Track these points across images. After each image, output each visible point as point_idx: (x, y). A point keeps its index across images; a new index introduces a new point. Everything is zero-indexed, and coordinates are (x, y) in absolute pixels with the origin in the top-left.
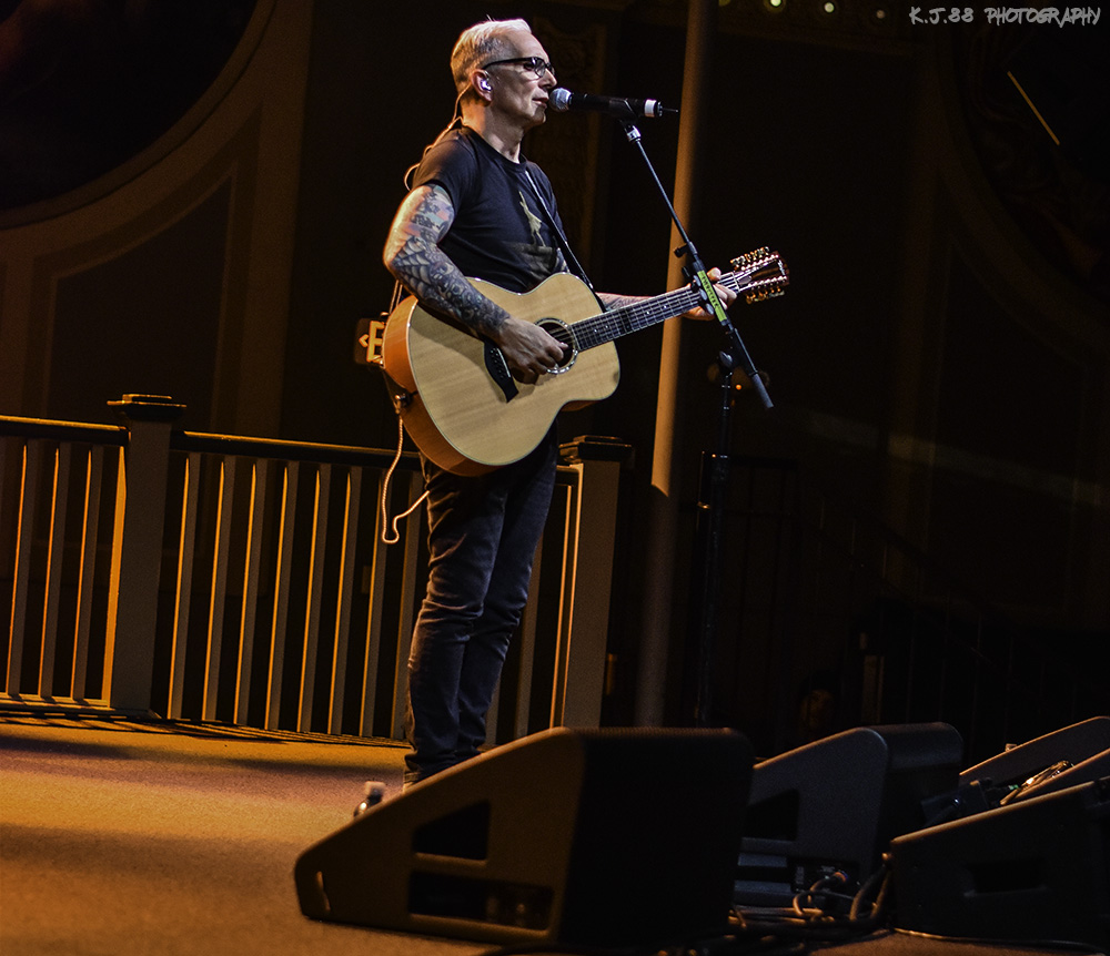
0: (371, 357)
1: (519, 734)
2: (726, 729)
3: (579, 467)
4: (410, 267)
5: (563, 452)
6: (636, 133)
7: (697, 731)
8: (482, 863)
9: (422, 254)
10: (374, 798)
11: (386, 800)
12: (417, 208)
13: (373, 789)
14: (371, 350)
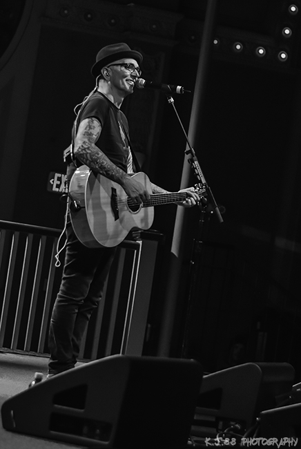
0: (55, 189)
1: (107, 354)
2: (192, 360)
3: (140, 242)
4: (83, 154)
5: (134, 235)
6: (172, 100)
7: (181, 360)
8: (83, 411)
9: (88, 148)
10: (38, 380)
11: (43, 381)
12: (86, 129)
13: (38, 376)
14: (55, 186)
